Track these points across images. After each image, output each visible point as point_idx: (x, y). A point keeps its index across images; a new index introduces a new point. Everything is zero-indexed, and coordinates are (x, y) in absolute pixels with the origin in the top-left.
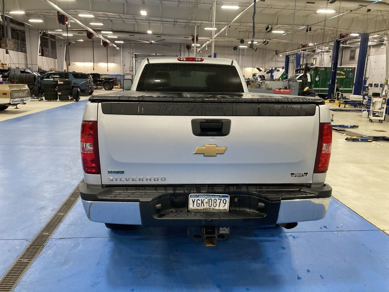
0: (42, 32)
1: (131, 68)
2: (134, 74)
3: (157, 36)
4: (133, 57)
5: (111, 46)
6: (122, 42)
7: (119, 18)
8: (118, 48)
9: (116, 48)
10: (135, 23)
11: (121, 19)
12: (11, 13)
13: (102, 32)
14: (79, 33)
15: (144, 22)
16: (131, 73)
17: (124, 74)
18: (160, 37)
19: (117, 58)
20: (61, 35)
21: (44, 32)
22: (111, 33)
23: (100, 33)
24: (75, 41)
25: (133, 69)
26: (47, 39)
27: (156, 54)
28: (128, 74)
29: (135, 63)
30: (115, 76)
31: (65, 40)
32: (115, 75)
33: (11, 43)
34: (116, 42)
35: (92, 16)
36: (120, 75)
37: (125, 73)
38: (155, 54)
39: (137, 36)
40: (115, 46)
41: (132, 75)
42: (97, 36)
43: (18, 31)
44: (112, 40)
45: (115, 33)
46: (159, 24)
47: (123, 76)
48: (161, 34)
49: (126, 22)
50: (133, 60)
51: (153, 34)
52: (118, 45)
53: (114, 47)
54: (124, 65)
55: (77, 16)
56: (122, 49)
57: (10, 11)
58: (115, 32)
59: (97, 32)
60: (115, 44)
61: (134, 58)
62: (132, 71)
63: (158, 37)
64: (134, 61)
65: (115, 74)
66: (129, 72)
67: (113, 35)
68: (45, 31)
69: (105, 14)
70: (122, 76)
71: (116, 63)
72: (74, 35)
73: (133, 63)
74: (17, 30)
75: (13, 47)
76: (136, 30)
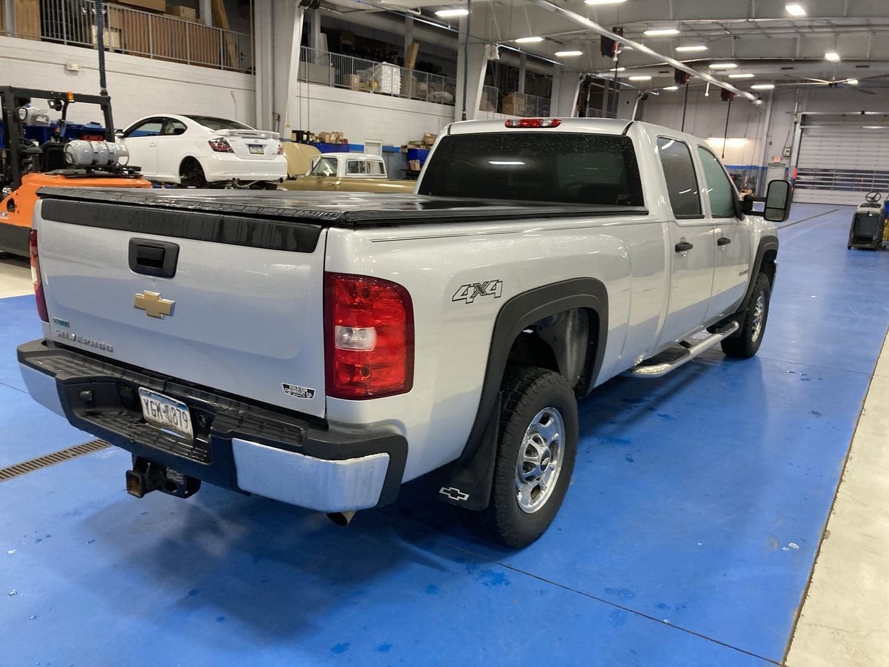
0: (585, 77)
1: (786, 150)
2: (792, 165)
3: (858, 67)
4: (796, 123)
5: (739, 98)
6: (771, 87)
7: (752, 29)
8: (759, 102)
9: (755, 103)
10: (798, 36)
11: (758, 31)
12: (519, 41)
13: (712, 66)
14: (661, 72)
15: (817, 32)
16: (785, 161)
17: (767, 166)
18: (866, 69)
19: (753, 127)
20: (626, 80)
21: (587, 76)
22: (734, 65)
23: (705, 67)
24: (659, 91)
25: (791, 154)
26: (602, 89)
27: (863, 113)
28: (776, 165)
29: (801, 137)
30: (742, 170)
31: (637, 90)
32: (742, 167)
33: (522, 101)
34: (754, 87)
35: (673, 32)
36: (756, 168)
37: (769, 162)
38: (860, 113)
39: (800, 70)
40: (749, 96)
41: (787, 166)
42: (697, 77)
43: (546, 77)
44: (743, 85)
45: (744, 66)
46: (864, 34)
47: (764, 169)
48: (867, 61)
49: (773, 36)
50: (795, 130)
51: (845, 61)
52: (761, 95)
53: (750, 101)
54: (771, 143)
55: (641, 34)
56: (770, 103)
57: (516, 39)
58: (743, 62)
59: (698, 68)
60: (752, 92)
61: (798, 125)
62: (790, 157)
63: (858, 69)
64: (798, 131)
65: (744, 165)
66: (779, 161)
67: (739, 71)
68: (589, 74)
69: (717, 23)
70: (760, 170)
71: (749, 139)
72: (652, 78)
73: (794, 138)
74: (543, 76)
75: (524, 110)
76: (798, 55)
